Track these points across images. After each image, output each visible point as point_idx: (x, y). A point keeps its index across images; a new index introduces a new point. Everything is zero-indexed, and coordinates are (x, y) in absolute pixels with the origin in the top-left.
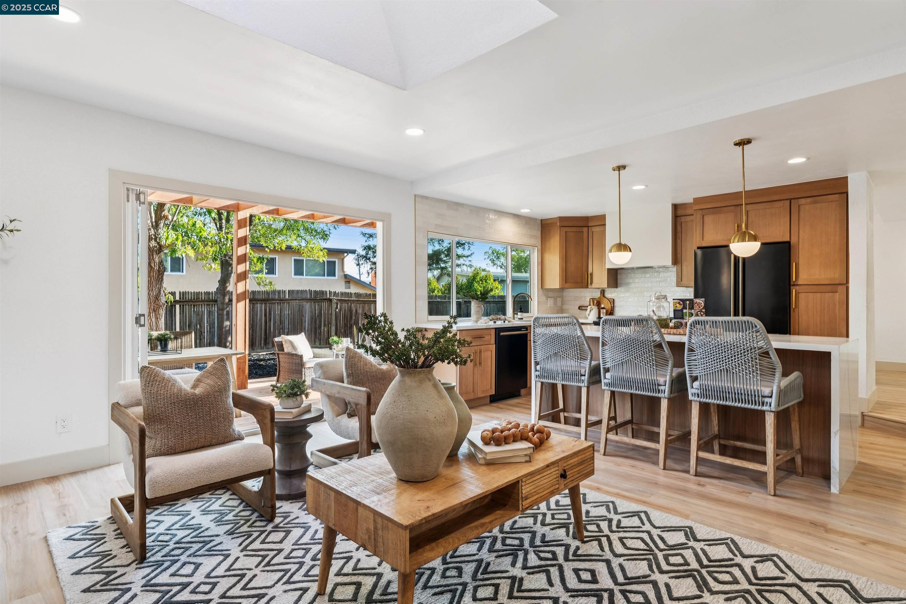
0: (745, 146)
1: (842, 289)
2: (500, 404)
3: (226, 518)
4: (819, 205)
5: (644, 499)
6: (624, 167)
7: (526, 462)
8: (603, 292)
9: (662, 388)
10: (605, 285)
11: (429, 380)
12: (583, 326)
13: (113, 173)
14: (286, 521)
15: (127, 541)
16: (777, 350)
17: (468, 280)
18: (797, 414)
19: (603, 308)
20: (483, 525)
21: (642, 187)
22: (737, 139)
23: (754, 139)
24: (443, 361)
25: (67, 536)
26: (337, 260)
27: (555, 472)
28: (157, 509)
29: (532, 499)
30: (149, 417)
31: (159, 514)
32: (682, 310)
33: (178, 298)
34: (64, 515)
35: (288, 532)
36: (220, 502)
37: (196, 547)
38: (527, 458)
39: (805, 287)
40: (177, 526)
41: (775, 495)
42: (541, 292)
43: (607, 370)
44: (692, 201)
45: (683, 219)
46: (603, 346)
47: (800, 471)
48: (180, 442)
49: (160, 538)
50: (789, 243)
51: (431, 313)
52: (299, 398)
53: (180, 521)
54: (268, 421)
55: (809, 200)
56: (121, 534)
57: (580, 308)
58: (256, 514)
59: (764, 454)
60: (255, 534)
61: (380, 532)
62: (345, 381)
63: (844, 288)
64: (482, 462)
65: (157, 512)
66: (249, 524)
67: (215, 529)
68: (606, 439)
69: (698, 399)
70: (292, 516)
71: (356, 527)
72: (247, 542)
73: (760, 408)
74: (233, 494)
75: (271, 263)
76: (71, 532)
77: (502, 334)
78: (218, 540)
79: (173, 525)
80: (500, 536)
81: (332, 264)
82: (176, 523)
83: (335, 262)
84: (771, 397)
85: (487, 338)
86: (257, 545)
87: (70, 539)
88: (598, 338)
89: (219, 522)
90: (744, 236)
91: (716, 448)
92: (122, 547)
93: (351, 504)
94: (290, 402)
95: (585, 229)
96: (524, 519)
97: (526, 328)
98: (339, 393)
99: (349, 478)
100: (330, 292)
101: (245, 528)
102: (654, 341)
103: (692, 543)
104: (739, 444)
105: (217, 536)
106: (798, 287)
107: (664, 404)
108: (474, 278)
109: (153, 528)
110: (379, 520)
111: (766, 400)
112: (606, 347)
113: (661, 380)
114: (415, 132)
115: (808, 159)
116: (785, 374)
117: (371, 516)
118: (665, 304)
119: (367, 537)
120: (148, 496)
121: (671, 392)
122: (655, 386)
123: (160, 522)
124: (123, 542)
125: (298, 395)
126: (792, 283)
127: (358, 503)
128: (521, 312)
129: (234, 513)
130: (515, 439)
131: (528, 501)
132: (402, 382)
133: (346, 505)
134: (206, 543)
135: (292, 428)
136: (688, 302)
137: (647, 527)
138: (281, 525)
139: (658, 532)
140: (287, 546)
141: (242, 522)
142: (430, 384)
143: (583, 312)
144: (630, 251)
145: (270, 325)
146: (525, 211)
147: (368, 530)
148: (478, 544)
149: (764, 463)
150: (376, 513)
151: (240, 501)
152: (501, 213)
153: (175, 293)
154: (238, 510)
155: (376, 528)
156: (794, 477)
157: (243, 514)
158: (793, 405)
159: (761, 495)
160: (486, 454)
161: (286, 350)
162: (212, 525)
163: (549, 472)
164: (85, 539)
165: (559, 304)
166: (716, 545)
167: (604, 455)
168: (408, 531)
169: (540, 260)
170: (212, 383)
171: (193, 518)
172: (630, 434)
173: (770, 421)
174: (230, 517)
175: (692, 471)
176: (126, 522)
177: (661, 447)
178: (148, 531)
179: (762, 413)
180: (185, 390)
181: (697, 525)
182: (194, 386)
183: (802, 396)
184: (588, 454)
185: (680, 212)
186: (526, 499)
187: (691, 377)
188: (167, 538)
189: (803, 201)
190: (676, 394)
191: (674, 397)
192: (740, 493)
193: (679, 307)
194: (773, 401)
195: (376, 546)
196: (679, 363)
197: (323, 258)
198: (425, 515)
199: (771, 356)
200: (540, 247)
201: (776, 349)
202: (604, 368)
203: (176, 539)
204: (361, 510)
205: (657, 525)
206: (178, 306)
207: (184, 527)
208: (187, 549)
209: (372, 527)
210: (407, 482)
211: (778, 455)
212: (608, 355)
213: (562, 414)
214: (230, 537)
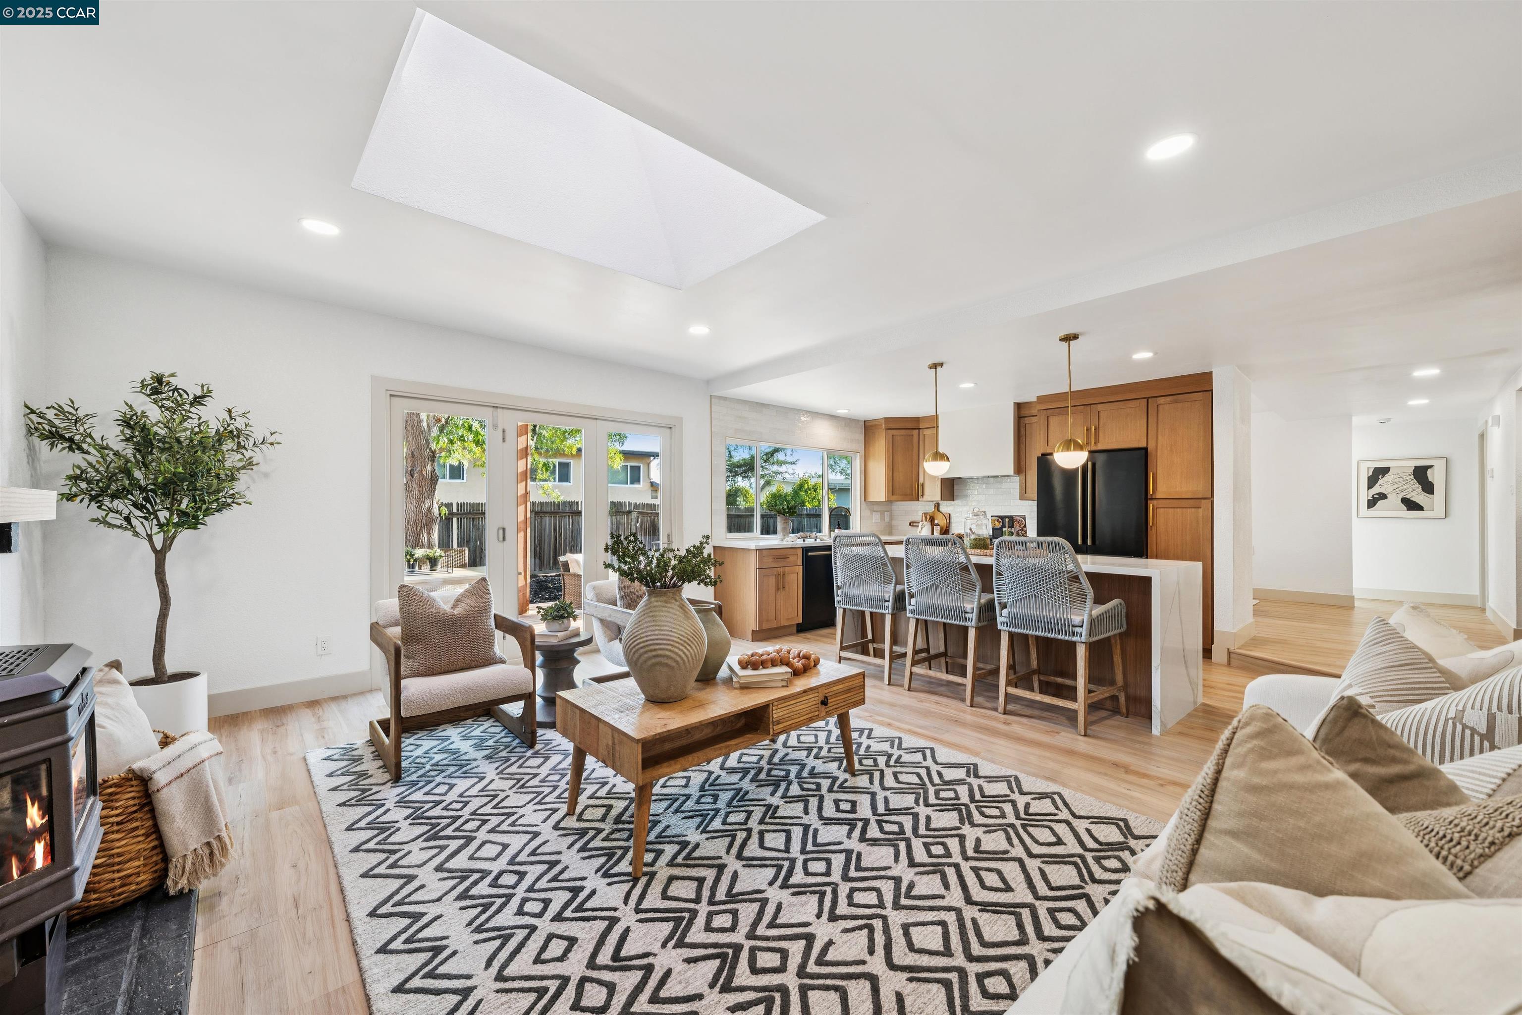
0: (1071, 342)
1: (1205, 504)
2: (808, 635)
3: (486, 744)
4: (1180, 405)
5: (937, 736)
6: (941, 365)
7: (783, 687)
8: (937, 506)
9: (968, 615)
10: (938, 498)
11: (676, 600)
12: (886, 547)
13: (374, 378)
14: (547, 748)
15: (384, 762)
16: (1088, 574)
17: (794, 490)
18: (1119, 647)
19: (938, 525)
20: (728, 746)
21: (972, 385)
22: (1062, 333)
23: (1082, 334)
24: (689, 581)
25: (325, 756)
26: (642, 465)
27: (814, 699)
28: (416, 734)
29: (785, 724)
30: (407, 637)
31: (419, 739)
32: (1001, 528)
33: (455, 510)
34: (323, 737)
35: (547, 758)
36: (482, 728)
37: (452, 769)
38: (784, 683)
39: (1164, 501)
40: (435, 750)
41: (1085, 735)
42: (864, 505)
43: (912, 596)
44: (1035, 399)
45: (1027, 420)
46: (907, 568)
47: (1124, 711)
48: (438, 662)
49: (418, 760)
50: (1146, 449)
51: (730, 529)
52: (565, 621)
53: (438, 745)
54: (528, 643)
55: (1169, 399)
56: (378, 755)
57: (911, 524)
58: (517, 741)
59: (1074, 689)
60: (513, 760)
61: (617, 747)
62: (619, 604)
63: (1208, 502)
64: (736, 685)
65: (416, 736)
66: (508, 750)
67: (472, 754)
68: (911, 673)
69: (1007, 629)
70: (554, 743)
71: (598, 745)
72: (504, 766)
73: (1070, 638)
74: (497, 721)
75: (565, 467)
76: (329, 753)
77: (810, 554)
78: (474, 764)
79: (431, 749)
80: (766, 767)
81: (636, 470)
82: (434, 747)
83: (639, 468)
84: (1082, 626)
85: (792, 558)
86: (514, 769)
87: (328, 759)
88: (902, 559)
89: (478, 747)
90: (1070, 444)
91: (1036, 685)
92: (379, 768)
93: (593, 721)
94: (556, 625)
95: (915, 432)
96: (797, 752)
97: (828, 548)
98: (610, 616)
99: (598, 698)
100: (630, 504)
101: (504, 754)
102: (960, 563)
103: (1016, 796)
104: (1060, 680)
105: (475, 760)
106: (1155, 502)
107: (972, 634)
108: (801, 486)
109: (411, 751)
110: (616, 735)
111: (1077, 630)
112: (911, 570)
113: (968, 607)
114: (699, 330)
115: (1156, 353)
116: (1098, 601)
117: (610, 732)
118: (985, 521)
119: (606, 753)
120: (403, 714)
121: (979, 619)
122: (962, 613)
123: (418, 746)
124: (380, 763)
125: (565, 617)
126: (1149, 497)
127: (599, 720)
128: (839, 528)
129: (494, 739)
130: (774, 663)
131: (781, 726)
132: (648, 601)
133: (589, 723)
134: (462, 766)
135: (558, 652)
136: (1007, 520)
137: (929, 762)
138: (542, 752)
139: (939, 768)
140: (544, 771)
141: (502, 748)
142: (676, 604)
143: (915, 528)
144: (948, 460)
145: (560, 541)
146: (842, 412)
147: (607, 745)
148: (741, 774)
149: (1074, 699)
150: (614, 729)
151: (502, 728)
152: (815, 414)
153: (452, 504)
154: (498, 736)
155: (613, 743)
156: (1118, 717)
157: (504, 740)
158: (1114, 636)
159: (1070, 736)
160: (740, 677)
161: (571, 571)
162: (471, 750)
163: (807, 698)
164: (342, 760)
165: (887, 519)
166: (997, 782)
167: (909, 690)
168: (640, 745)
169: (863, 468)
170: (472, 603)
171: (453, 743)
172: (944, 669)
173: (1081, 653)
174: (490, 743)
175: (1001, 709)
176: (383, 743)
177: (968, 681)
178: (403, 754)
179: (1073, 645)
180: (443, 610)
181: (985, 763)
182: (454, 606)
183: (1125, 626)
184: (856, 682)
185: (1024, 412)
186: (778, 724)
187: (1000, 603)
188: (423, 760)
189: (1161, 400)
190: (985, 623)
191: (982, 627)
192: (1047, 732)
193: (998, 525)
194: (1084, 631)
195: (614, 761)
196: (987, 588)
197: (618, 463)
198: (659, 731)
199: (1082, 581)
200: (863, 453)
201: (1086, 573)
202: (909, 593)
203: (434, 761)
204: (601, 726)
205: (939, 761)
206: (455, 520)
207: (442, 751)
208: (442, 771)
209: (610, 743)
210: (653, 702)
211: (1090, 692)
212: (913, 578)
213: (870, 646)
214: (487, 761)
